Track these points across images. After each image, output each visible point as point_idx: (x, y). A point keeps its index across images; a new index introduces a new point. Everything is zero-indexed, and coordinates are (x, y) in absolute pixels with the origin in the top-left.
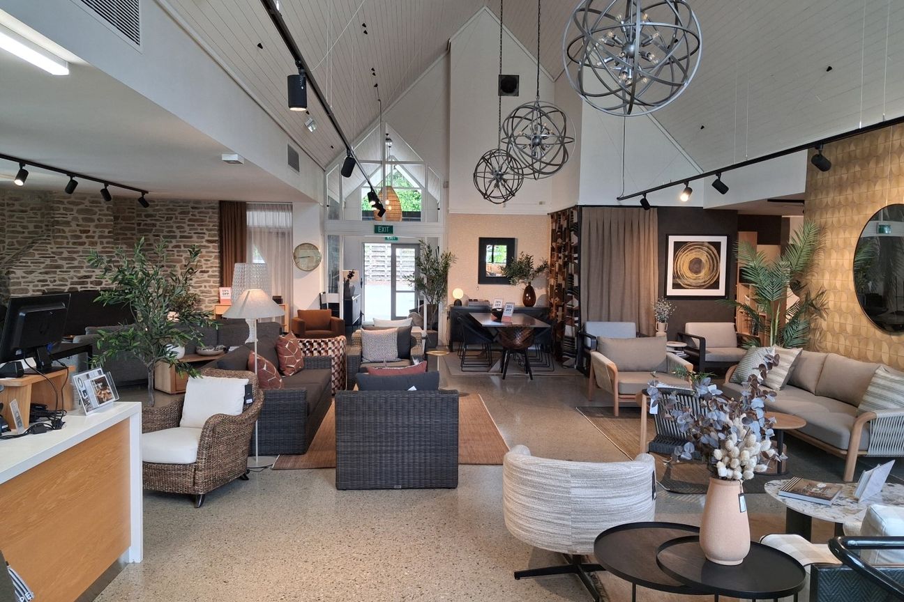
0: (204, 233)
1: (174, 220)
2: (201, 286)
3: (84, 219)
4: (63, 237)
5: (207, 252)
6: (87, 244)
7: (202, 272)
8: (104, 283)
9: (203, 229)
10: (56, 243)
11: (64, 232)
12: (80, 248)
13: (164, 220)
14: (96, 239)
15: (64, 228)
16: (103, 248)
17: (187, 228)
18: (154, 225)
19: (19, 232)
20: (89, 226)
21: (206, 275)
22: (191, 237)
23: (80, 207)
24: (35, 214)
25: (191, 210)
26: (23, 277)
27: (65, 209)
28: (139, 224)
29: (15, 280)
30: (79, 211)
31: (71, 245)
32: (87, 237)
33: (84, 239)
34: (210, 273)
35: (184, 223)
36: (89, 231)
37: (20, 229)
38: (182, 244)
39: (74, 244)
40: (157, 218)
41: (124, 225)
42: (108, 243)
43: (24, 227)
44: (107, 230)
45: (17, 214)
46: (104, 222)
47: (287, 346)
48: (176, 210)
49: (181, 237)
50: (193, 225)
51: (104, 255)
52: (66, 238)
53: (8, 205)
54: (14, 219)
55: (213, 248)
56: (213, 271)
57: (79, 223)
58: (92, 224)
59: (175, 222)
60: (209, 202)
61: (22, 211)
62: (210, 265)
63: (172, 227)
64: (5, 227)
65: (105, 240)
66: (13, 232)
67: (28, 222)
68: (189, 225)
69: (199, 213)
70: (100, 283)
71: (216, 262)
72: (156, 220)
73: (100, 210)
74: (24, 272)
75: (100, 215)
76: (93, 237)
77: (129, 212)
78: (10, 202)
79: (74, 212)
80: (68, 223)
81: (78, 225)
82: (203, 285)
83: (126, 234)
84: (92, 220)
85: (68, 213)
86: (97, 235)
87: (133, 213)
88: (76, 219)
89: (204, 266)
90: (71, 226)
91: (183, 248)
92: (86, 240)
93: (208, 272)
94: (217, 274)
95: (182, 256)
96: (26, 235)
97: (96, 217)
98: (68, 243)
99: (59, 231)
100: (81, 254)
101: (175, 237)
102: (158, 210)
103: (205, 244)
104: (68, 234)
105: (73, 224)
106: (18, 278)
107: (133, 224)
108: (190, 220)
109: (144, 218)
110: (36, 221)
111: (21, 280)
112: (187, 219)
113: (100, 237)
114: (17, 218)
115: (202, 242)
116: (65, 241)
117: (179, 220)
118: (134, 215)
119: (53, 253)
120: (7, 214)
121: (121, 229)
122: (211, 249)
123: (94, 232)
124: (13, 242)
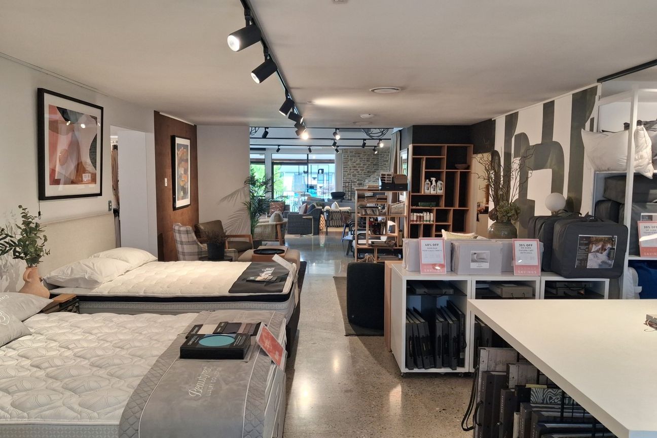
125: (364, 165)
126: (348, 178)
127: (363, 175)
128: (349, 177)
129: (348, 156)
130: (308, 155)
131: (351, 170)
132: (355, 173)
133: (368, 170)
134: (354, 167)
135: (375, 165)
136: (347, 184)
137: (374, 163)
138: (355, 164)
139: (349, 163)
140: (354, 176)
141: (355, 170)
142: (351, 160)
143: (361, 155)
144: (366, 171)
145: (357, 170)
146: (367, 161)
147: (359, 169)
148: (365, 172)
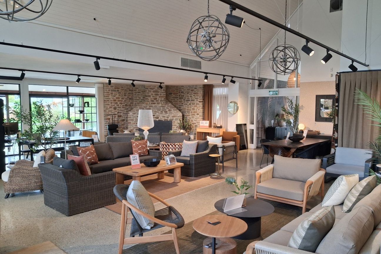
0: (198, 99)
1: (189, 93)
2: (197, 120)
3: (155, 94)
4: (148, 101)
5: (199, 106)
6: (156, 104)
7: (197, 114)
8: (159, 118)
9: (197, 97)
10: (146, 103)
11: (148, 99)
12: (153, 105)
13: (186, 94)
14: (159, 102)
15: (148, 98)
16: (162, 105)
17: (193, 97)
18: (184, 96)
19: (138, 100)
20: (157, 97)
21: (198, 115)
22: (194, 100)
23: (154, 90)
24: (143, 93)
25: (194, 89)
26: (132, 115)
27: (149, 91)
28: (179, 96)
29: (130, 116)
30: (153, 92)
31: (150, 104)
32: (156, 101)
33: (155, 102)
34: (200, 115)
35: (192, 94)
36: (157, 99)
37: (138, 99)
38: (191, 103)
39: (151, 103)
40: (185, 93)
41: (174, 96)
42: (163, 103)
43: (139, 98)
44: (163, 98)
45: (137, 93)
46: (162, 95)
47: (134, 145)
48: (190, 90)
49: (192, 100)
50: (195, 95)
51: (162, 108)
52: (149, 101)
53: (134, 90)
54: (136, 95)
55: (201, 105)
56: (201, 114)
57: (153, 96)
58: (158, 96)
59: (190, 94)
60: (200, 85)
61: (139, 92)
62: (200, 111)
63: (188, 96)
64: (133, 98)
65: (162, 102)
66: (136, 100)
67: (141, 96)
68: (194, 95)
69: (197, 90)
70: (158, 118)
71: (201, 110)
72: (184, 94)
73: (161, 91)
74: (133, 114)
75: (161, 92)
76: (158, 101)
77: (176, 91)
78: (135, 89)
79: (152, 92)
80: (150, 96)
81: (153, 97)
82: (197, 119)
83: (175, 100)
84: (158, 95)
85: (150, 92)
86: (159, 100)
87: (178, 91)
88: (152, 94)
89: (198, 112)
90: (151, 97)
91: (192, 105)
92: (156, 102)
93: (199, 114)
94: (202, 115)
95: (191, 108)
96: (140, 100)
97: (159, 93)
98: (149, 103)
99: (146, 99)
100: (153, 107)
101: (189, 100)
102: (185, 90)
103: (198, 103)
104: (150, 100)
105: (152, 96)
106: (131, 116)
107: (177, 96)
108: (194, 94)
109: (181, 93)
110: (143, 96)
111: (132, 116)
112: (193, 93)
113: (161, 101)
114: (137, 95)
115: (197, 102)
116: (149, 102)
117: (191, 93)
118: (178, 92)
119: (144, 107)
120: (134, 93)
121: (173, 98)
122: (200, 105)
123: (159, 99)
124: (136, 103)
125: (122, 99)
126: (109, 111)
127: (122, 108)
128: (111, 110)
129: (109, 90)
130: (67, 87)
131: (112, 103)
132: (115, 106)
133: (126, 103)
134: (115, 100)
135: (130, 99)
136: (109, 117)
137: (130, 97)
138: (115, 97)
139: (110, 97)
140: (115, 108)
141: (115, 103)
142: (112, 94)
143: (120, 90)
144: (124, 104)
145: (117, 103)
146: (125, 95)
147: (119, 103)
148: (123, 106)
